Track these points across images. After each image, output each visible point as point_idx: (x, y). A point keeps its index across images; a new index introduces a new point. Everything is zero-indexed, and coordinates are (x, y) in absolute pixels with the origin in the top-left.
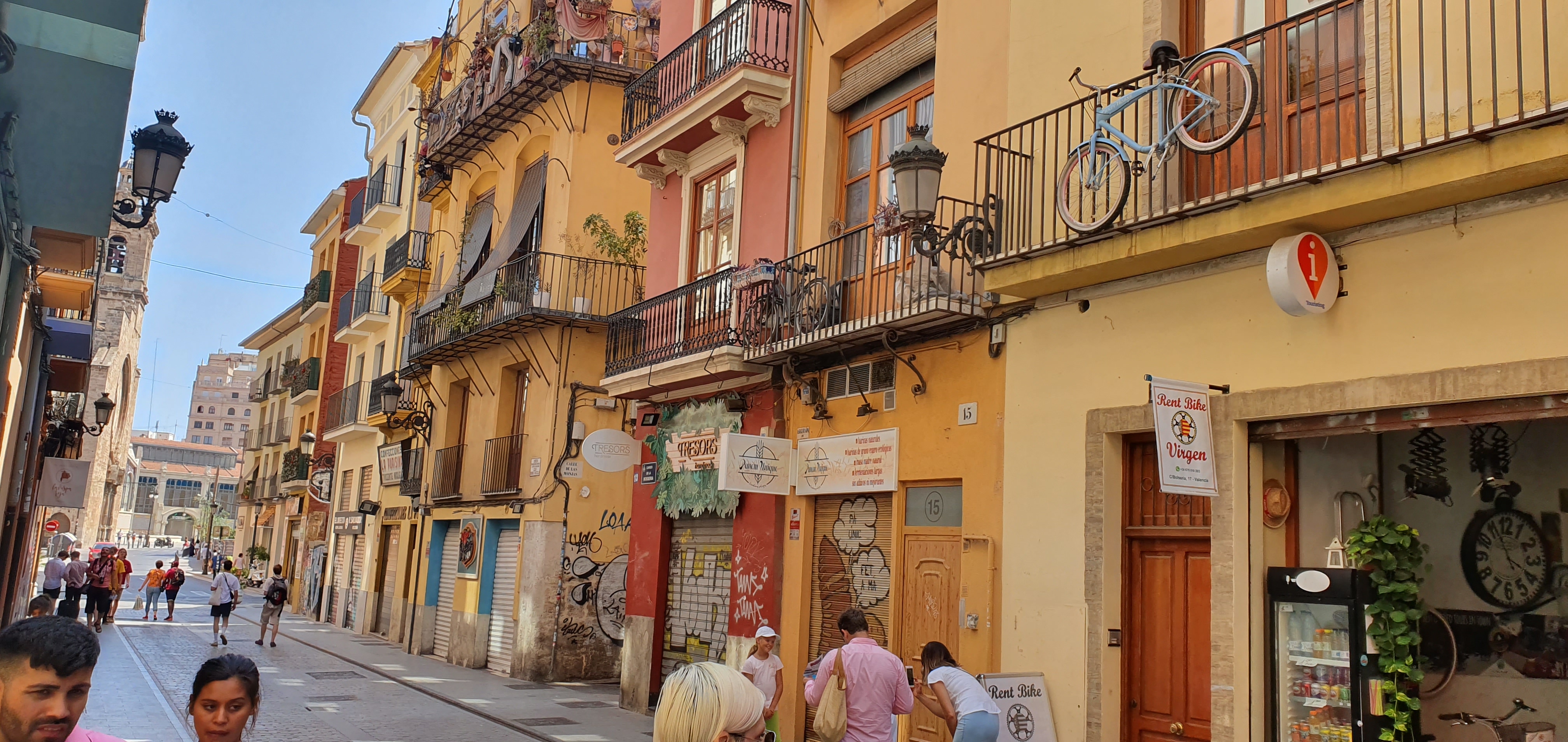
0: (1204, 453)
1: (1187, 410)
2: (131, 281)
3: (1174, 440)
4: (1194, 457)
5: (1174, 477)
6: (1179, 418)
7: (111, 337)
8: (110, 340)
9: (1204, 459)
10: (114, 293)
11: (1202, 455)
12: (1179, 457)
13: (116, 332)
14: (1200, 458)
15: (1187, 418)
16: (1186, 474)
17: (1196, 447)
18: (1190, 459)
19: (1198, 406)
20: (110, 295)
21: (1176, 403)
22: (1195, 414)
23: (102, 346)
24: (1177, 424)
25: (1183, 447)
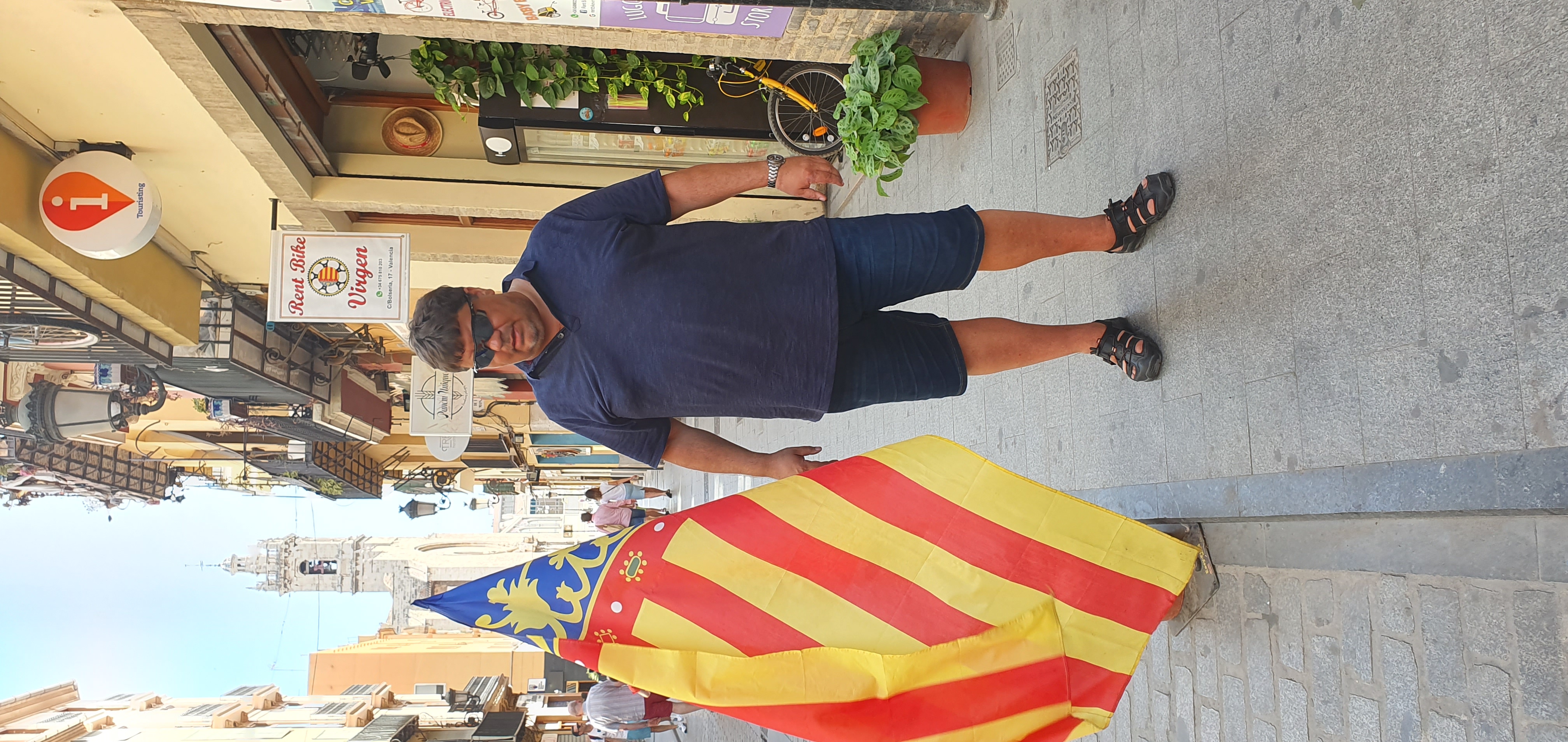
0: (358, 250)
1: (307, 267)
2: (343, 553)
3: (344, 296)
4: (364, 265)
5: (389, 302)
6: (317, 284)
7: (399, 567)
8: (402, 568)
9: (365, 251)
10: (357, 564)
11: (361, 252)
12: (364, 291)
13: (394, 564)
14: (365, 257)
15: (317, 269)
16: (386, 281)
17: (351, 262)
18: (366, 272)
19: (299, 249)
20: (359, 568)
21: (299, 283)
22: (310, 256)
23: (408, 573)
24: (324, 288)
25: (352, 283)
